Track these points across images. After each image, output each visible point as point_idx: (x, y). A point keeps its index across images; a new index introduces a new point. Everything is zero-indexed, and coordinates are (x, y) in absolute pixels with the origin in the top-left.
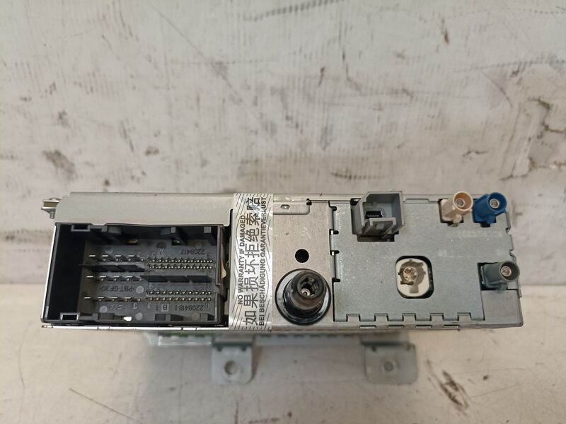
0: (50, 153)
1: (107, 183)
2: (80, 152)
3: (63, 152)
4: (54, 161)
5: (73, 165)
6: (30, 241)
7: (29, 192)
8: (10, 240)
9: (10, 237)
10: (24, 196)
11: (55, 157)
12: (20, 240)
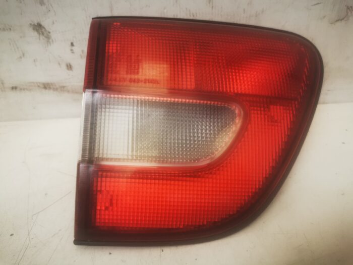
0: (34, 25)
1: (72, 44)
2: (53, 23)
3: (43, 24)
4: (37, 31)
5: (49, 33)
6: (27, 89)
7: (24, 55)
8: (14, 90)
9: (14, 88)
10: (21, 57)
11: (38, 28)
12: (21, 89)
